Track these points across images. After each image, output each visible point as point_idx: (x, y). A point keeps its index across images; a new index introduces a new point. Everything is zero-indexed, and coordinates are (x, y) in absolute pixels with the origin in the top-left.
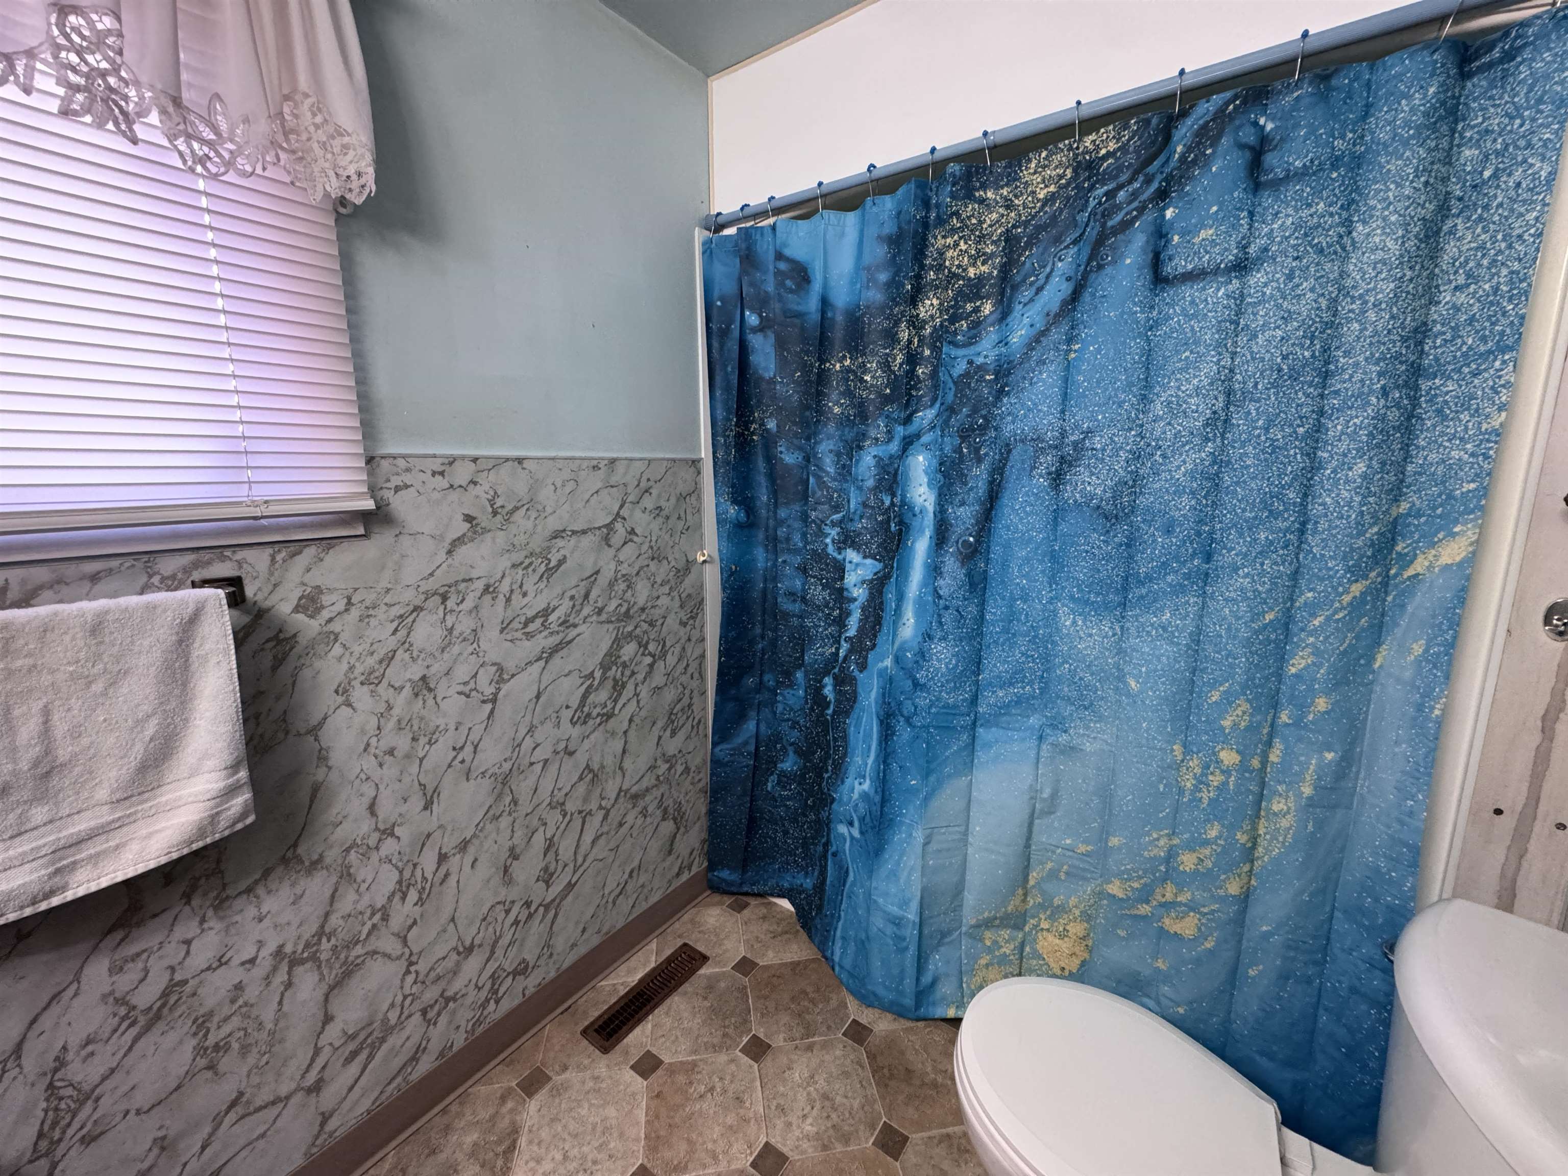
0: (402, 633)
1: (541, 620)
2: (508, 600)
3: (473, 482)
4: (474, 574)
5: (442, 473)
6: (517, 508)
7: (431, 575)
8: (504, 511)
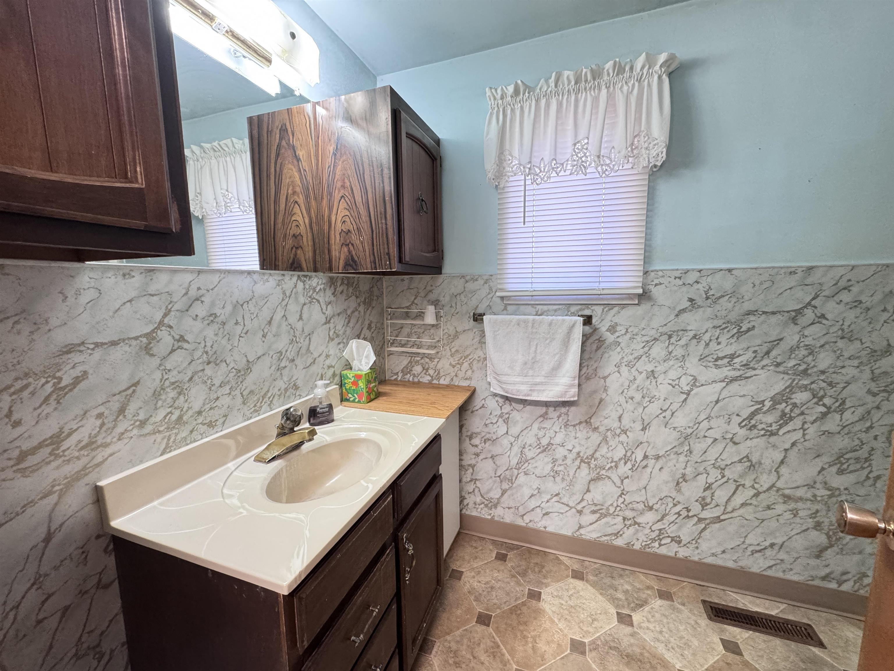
0: (646, 349)
1: (728, 360)
2: (707, 345)
3: (697, 282)
4: (689, 328)
5: (680, 278)
6: (723, 296)
7: (665, 325)
8: (714, 297)
